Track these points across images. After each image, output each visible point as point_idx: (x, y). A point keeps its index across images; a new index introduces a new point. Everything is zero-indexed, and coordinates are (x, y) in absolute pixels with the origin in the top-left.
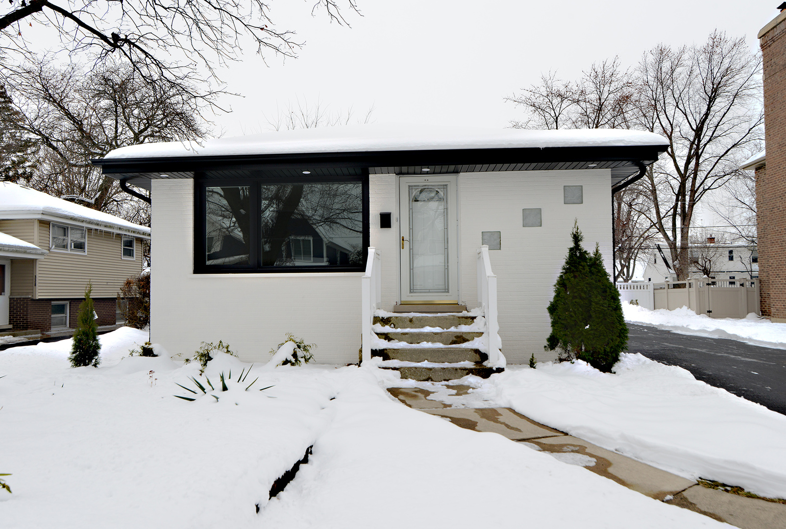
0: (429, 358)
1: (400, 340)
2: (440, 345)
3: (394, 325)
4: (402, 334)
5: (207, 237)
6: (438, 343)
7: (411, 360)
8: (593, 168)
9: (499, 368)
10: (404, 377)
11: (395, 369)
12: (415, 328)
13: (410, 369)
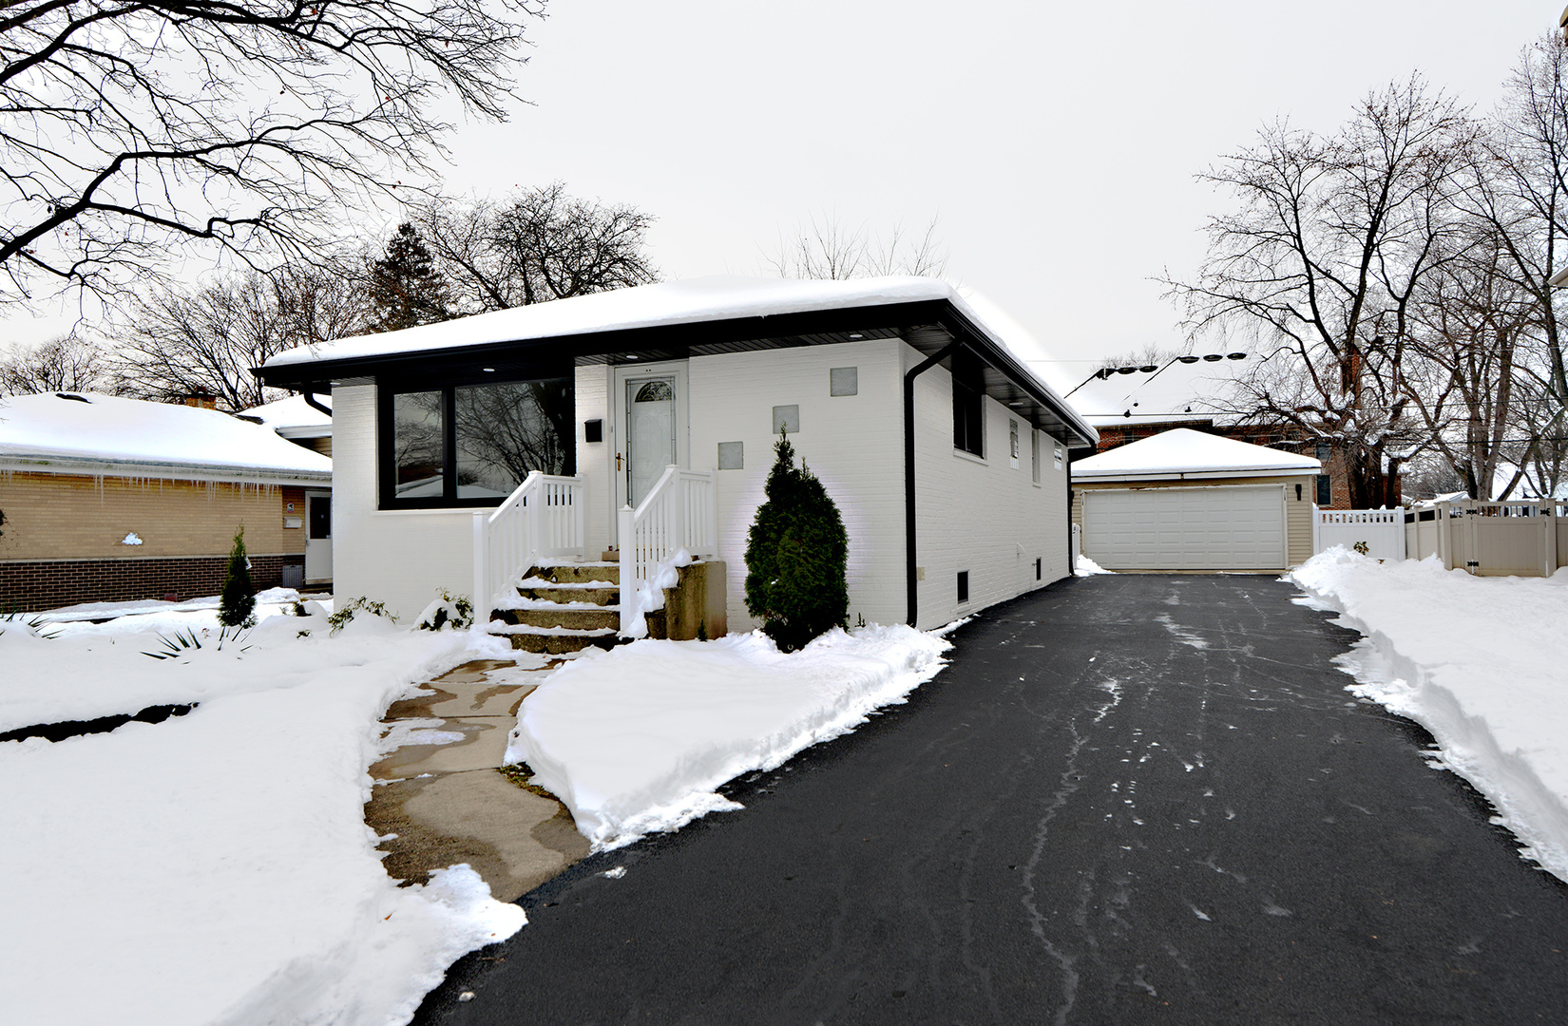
0: (563, 624)
1: (547, 599)
2: (592, 606)
3: (557, 579)
4: (549, 590)
5: (397, 466)
6: (591, 603)
7: (542, 626)
8: (858, 340)
9: (627, 638)
10: (516, 646)
11: (505, 636)
12: (582, 582)
13: (523, 636)
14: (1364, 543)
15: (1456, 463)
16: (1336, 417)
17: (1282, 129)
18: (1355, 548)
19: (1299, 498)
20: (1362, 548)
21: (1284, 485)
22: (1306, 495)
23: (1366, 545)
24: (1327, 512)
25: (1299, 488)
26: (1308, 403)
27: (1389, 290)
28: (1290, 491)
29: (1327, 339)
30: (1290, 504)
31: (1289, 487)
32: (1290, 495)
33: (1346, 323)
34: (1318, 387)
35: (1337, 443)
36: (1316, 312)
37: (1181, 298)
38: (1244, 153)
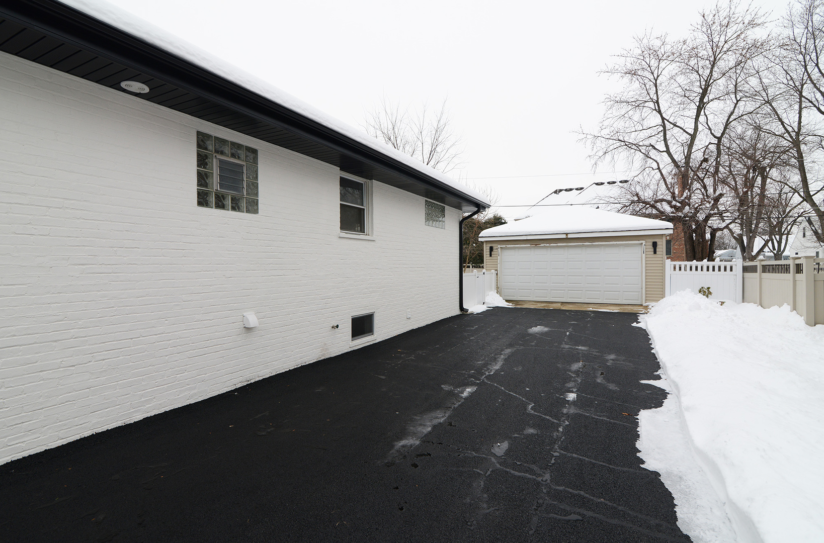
14: (709, 288)
15: (734, 235)
16: (678, 204)
17: (648, 37)
18: (700, 292)
19: (655, 252)
20: (706, 292)
21: (644, 242)
22: (661, 250)
23: (710, 290)
24: (677, 263)
25: (655, 245)
26: (661, 197)
27: (711, 133)
28: (648, 247)
29: (674, 161)
30: (648, 256)
31: (648, 244)
32: (648, 250)
33: (684, 154)
34: (668, 189)
35: (679, 219)
36: (667, 146)
37: (589, 142)
38: (625, 52)
